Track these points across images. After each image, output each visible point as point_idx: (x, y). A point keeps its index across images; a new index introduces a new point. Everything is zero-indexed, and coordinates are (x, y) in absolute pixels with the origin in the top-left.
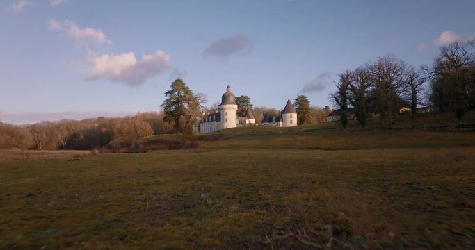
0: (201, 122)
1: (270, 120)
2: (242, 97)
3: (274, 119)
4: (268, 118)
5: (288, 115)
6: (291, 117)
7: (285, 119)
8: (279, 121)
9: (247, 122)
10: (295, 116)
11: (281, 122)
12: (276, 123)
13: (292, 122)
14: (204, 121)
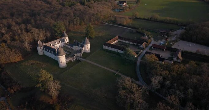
0: (43, 49)
1: (78, 45)
3: (80, 45)
4: (76, 44)
5: (86, 45)
6: (88, 46)
7: (85, 47)
9: (65, 40)
10: (89, 45)
11: (83, 48)
12: (81, 48)
13: (88, 48)
14: (46, 50)
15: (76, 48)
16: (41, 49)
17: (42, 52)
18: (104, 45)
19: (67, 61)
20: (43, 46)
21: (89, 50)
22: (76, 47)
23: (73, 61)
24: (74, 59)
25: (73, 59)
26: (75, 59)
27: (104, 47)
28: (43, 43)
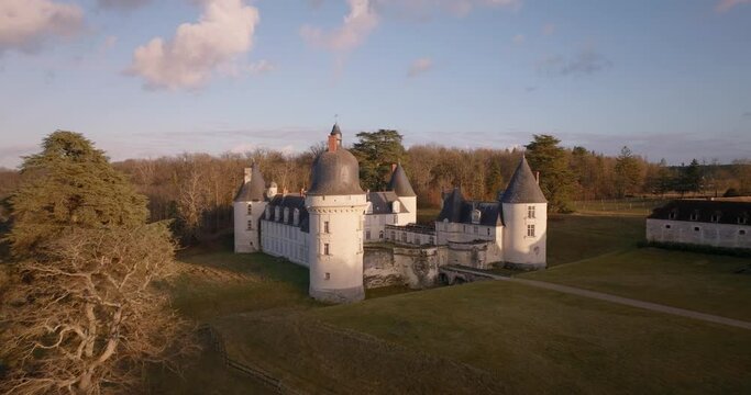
0: (263, 217)
1: (463, 216)
2: (383, 132)
3: (476, 215)
4: (456, 210)
5: (522, 208)
6: (531, 215)
7: (512, 219)
8: (495, 226)
9: (396, 206)
10: (541, 209)
11: (499, 230)
12: (483, 230)
13: (531, 232)
14: (272, 218)
15: (450, 230)
16: (250, 213)
17: (253, 235)
18: (660, 214)
19: (372, 271)
20: (266, 199)
21: (536, 248)
22: (455, 226)
23: (413, 279)
24: (424, 267)
25: (421, 264)
26: (432, 274)
27: (658, 230)
28: (268, 187)
